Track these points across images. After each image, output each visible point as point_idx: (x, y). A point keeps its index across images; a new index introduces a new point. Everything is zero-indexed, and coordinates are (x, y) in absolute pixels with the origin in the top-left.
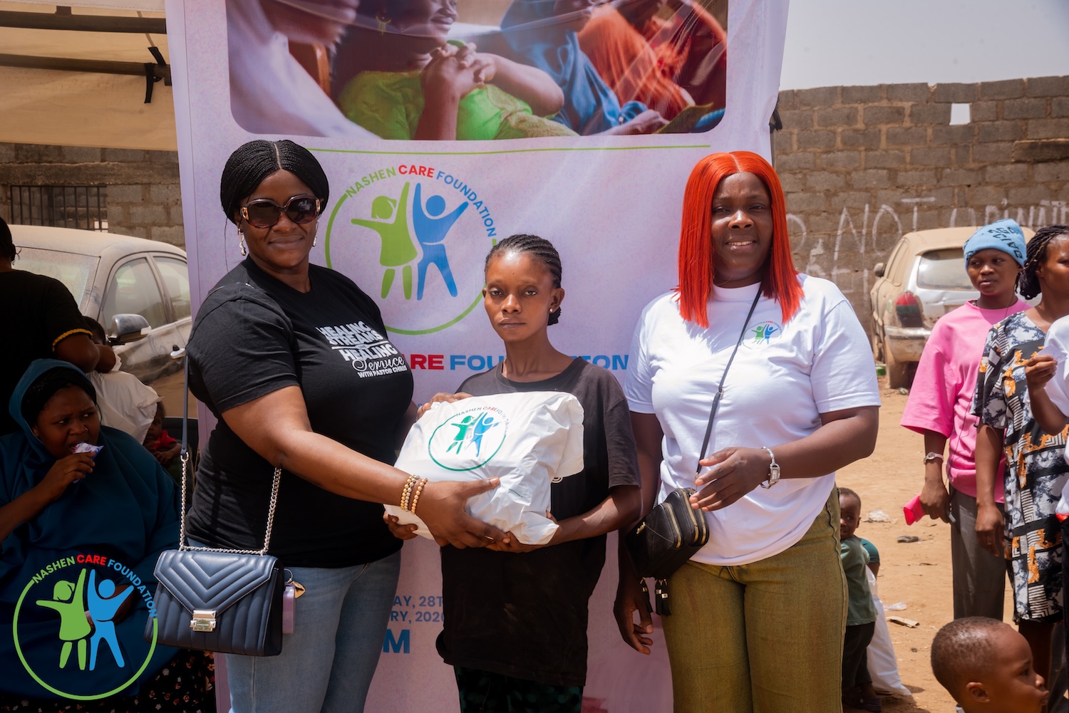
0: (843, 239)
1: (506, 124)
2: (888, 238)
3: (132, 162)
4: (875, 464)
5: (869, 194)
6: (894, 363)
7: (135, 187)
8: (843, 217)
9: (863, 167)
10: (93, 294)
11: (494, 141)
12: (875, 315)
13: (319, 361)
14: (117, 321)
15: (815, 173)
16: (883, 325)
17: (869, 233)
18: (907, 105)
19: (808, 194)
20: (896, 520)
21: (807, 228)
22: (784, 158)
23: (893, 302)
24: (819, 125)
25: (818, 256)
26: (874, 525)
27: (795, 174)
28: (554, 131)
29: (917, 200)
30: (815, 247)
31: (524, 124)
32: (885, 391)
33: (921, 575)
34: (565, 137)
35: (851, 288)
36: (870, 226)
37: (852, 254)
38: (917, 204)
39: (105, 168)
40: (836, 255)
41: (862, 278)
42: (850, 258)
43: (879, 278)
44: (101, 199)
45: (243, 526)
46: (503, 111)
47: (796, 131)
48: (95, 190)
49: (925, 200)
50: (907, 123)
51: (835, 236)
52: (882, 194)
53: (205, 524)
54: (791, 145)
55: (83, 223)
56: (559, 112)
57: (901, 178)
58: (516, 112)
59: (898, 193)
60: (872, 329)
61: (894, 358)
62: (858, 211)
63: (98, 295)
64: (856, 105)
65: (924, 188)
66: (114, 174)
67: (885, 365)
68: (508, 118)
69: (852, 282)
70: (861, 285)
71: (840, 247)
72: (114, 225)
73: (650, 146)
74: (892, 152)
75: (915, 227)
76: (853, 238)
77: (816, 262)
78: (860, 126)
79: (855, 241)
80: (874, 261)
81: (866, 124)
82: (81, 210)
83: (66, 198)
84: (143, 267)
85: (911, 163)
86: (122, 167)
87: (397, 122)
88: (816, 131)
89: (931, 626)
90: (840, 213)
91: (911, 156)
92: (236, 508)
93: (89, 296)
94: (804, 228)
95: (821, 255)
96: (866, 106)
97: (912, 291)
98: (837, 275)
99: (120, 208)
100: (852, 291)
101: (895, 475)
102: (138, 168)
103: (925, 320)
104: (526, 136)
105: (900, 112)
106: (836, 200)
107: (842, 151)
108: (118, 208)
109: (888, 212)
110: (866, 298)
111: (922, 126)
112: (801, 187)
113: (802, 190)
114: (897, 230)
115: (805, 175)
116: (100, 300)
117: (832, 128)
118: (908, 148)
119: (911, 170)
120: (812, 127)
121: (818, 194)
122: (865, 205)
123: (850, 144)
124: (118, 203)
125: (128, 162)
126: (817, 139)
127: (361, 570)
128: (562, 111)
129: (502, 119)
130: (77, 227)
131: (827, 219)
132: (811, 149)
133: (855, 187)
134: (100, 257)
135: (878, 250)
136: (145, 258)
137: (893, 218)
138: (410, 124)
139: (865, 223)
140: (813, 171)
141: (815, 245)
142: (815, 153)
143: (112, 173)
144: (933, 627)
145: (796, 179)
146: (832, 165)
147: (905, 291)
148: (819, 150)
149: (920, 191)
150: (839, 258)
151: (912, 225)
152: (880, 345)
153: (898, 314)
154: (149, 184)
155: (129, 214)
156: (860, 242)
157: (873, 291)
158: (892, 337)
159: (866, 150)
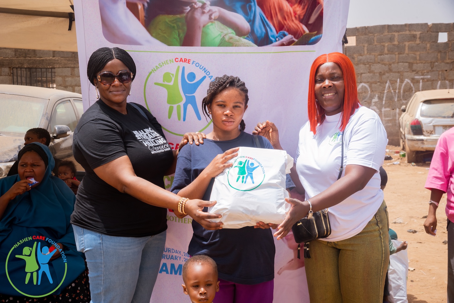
0: (387, 94)
1: (223, 39)
2: (408, 94)
3: (66, 57)
4: (399, 197)
5: (400, 74)
6: (409, 151)
7: (68, 68)
8: (387, 85)
9: (397, 61)
10: (46, 116)
11: (218, 47)
12: (401, 129)
13: (134, 146)
14: (56, 128)
15: (375, 64)
16: (405, 134)
17: (399, 92)
18: (418, 33)
19: (371, 74)
20: (407, 222)
21: (371, 90)
22: (361, 57)
23: (409, 124)
24: (377, 42)
25: (375, 102)
26: (397, 225)
27: (365, 65)
28: (246, 44)
29: (422, 77)
30: (374, 98)
31: (232, 39)
32: (405, 164)
33: (417, 248)
34: (251, 47)
35: (390, 117)
36: (400, 89)
37: (391, 102)
38: (422, 79)
39: (55, 60)
40: (384, 102)
41: (396, 113)
42: (391, 103)
43: (403, 112)
44: (53, 74)
45: (98, 218)
46: (222, 33)
47: (366, 45)
48: (50, 70)
49: (426, 77)
50: (418, 41)
51: (384, 93)
52: (405, 74)
53: (80, 218)
54: (364, 52)
55: (45, 85)
56: (248, 35)
57: (415, 67)
58: (228, 34)
59: (413, 74)
60: (400, 136)
61: (410, 149)
62: (394, 82)
63: (48, 117)
64: (394, 33)
65: (425, 71)
66: (58, 63)
67: (405, 152)
68: (225, 37)
69: (391, 114)
70: (395, 116)
71: (386, 98)
72: (58, 86)
73: (289, 51)
74: (410, 55)
75: (421, 89)
76: (392, 94)
77: (375, 105)
78: (396, 43)
79: (393, 96)
80: (401, 105)
81: (399, 42)
82: (44, 79)
83: (37, 73)
84: (68, 104)
85: (420, 60)
86: (62, 60)
87: (174, 38)
88: (375, 45)
89: (420, 271)
90: (386, 83)
91: (419, 57)
92: (94, 210)
93: (44, 117)
94: (369, 89)
95: (377, 102)
96: (399, 34)
97: (418, 118)
98: (384, 111)
99: (61, 78)
100: (391, 118)
101: (407, 202)
102: (69, 60)
103: (424, 132)
104: (233, 46)
105: (414, 36)
106: (384, 77)
107: (387, 54)
108: (60, 78)
109: (408, 83)
110: (397, 122)
111: (425, 43)
112: (368, 71)
113: (369, 72)
114: (412, 91)
115: (370, 65)
116: (49, 119)
117: (383, 44)
118: (418, 53)
119: (419, 63)
120: (374, 43)
121: (376, 74)
122: (397, 79)
123: (391, 51)
124: (60, 76)
125: (65, 58)
126: (376, 49)
127: (149, 239)
128: (249, 35)
129: (222, 37)
130: (42, 86)
131: (380, 85)
132: (373, 54)
133: (393, 71)
134: (49, 100)
135: (403, 100)
136: (70, 100)
137: (410, 85)
138: (180, 39)
139: (398, 87)
140: (374, 63)
141: (374, 97)
142: (375, 55)
143: (58, 62)
144: (422, 271)
145: (366, 67)
146: (382, 60)
147: (415, 118)
148: (377, 54)
149: (423, 73)
150: (385, 103)
151: (419, 89)
152: (404, 143)
153: (412, 129)
154: (74, 67)
155: (65, 81)
156: (395, 96)
157: (401, 118)
158: (408, 140)
159: (398, 54)
